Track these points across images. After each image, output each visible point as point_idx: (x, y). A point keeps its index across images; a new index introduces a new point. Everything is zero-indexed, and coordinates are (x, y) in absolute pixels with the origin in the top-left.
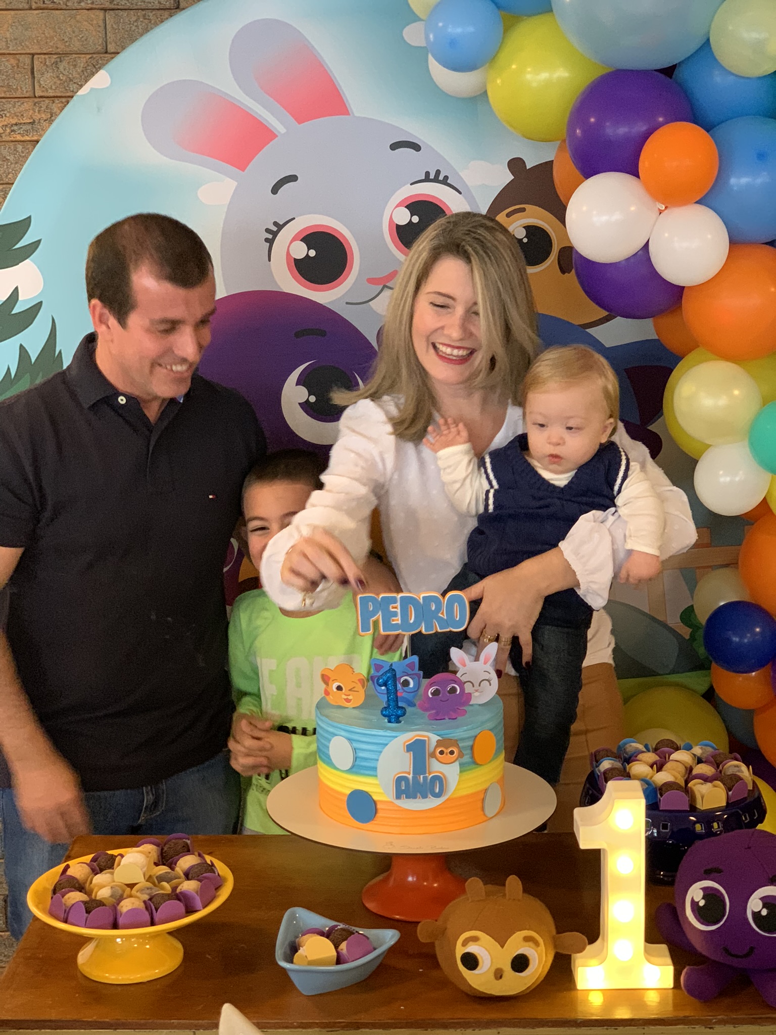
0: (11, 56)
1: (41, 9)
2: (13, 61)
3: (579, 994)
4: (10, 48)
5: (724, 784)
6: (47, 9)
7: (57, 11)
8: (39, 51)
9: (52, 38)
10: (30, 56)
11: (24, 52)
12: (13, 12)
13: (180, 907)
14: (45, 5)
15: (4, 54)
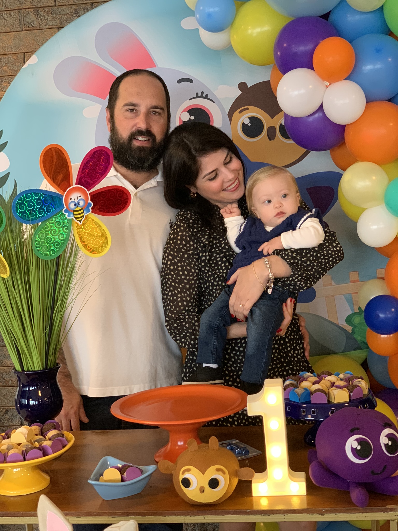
0: (14, 55)
1: (27, 30)
2: (15, 57)
3: (254, 498)
4: (13, 51)
5: (348, 389)
6: (30, 30)
7: (35, 31)
8: (27, 51)
9: (33, 44)
10: (23, 54)
11: (20, 52)
12: (14, 33)
13: (41, 453)
14: (29, 28)
15: (11, 54)
